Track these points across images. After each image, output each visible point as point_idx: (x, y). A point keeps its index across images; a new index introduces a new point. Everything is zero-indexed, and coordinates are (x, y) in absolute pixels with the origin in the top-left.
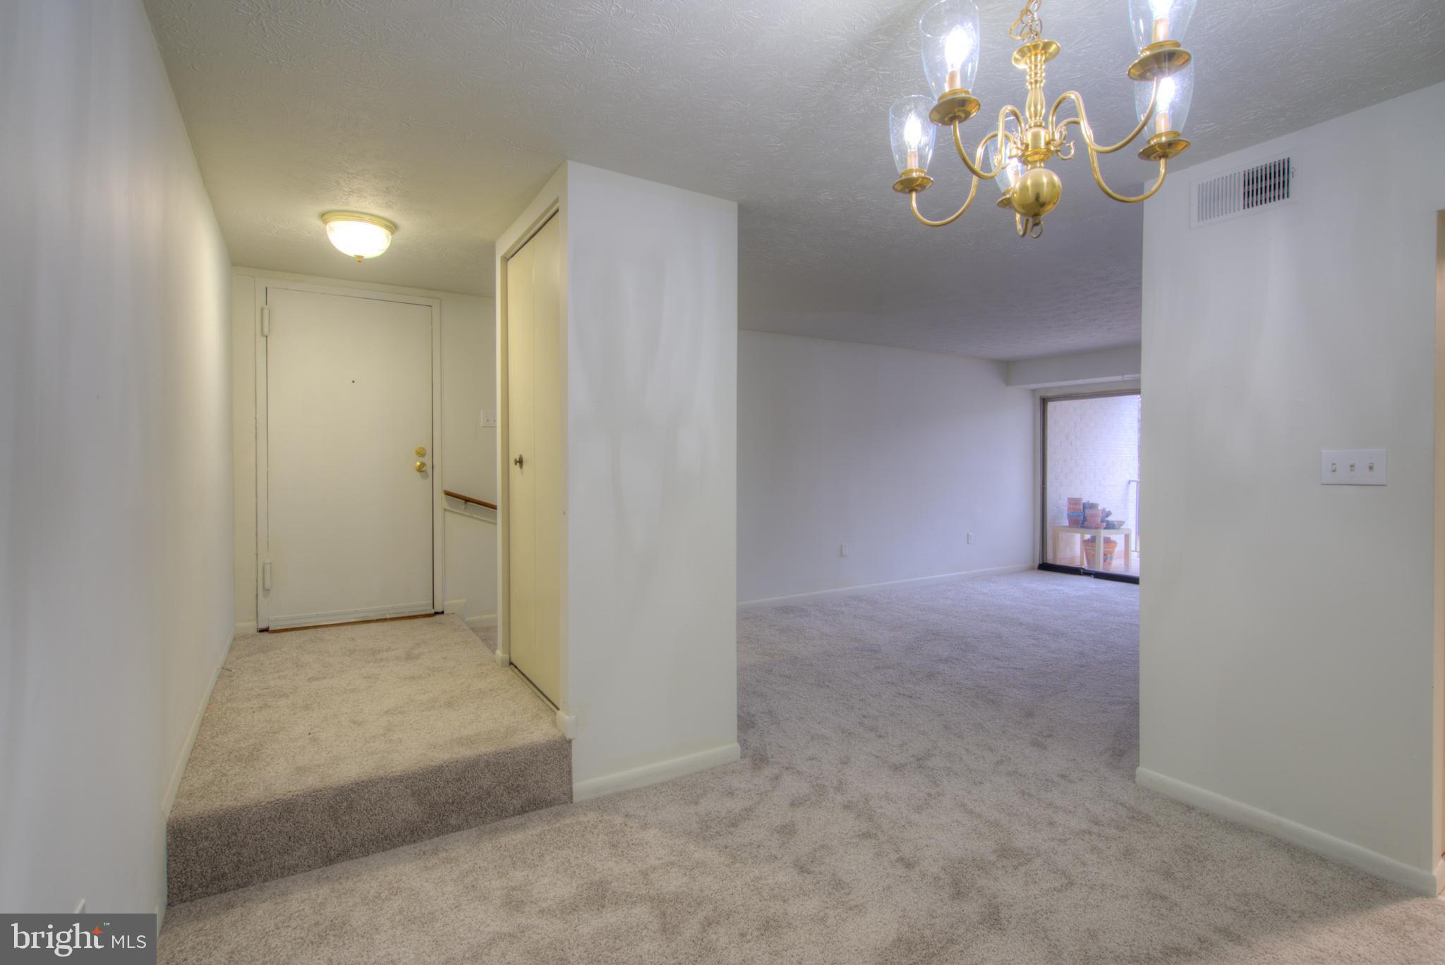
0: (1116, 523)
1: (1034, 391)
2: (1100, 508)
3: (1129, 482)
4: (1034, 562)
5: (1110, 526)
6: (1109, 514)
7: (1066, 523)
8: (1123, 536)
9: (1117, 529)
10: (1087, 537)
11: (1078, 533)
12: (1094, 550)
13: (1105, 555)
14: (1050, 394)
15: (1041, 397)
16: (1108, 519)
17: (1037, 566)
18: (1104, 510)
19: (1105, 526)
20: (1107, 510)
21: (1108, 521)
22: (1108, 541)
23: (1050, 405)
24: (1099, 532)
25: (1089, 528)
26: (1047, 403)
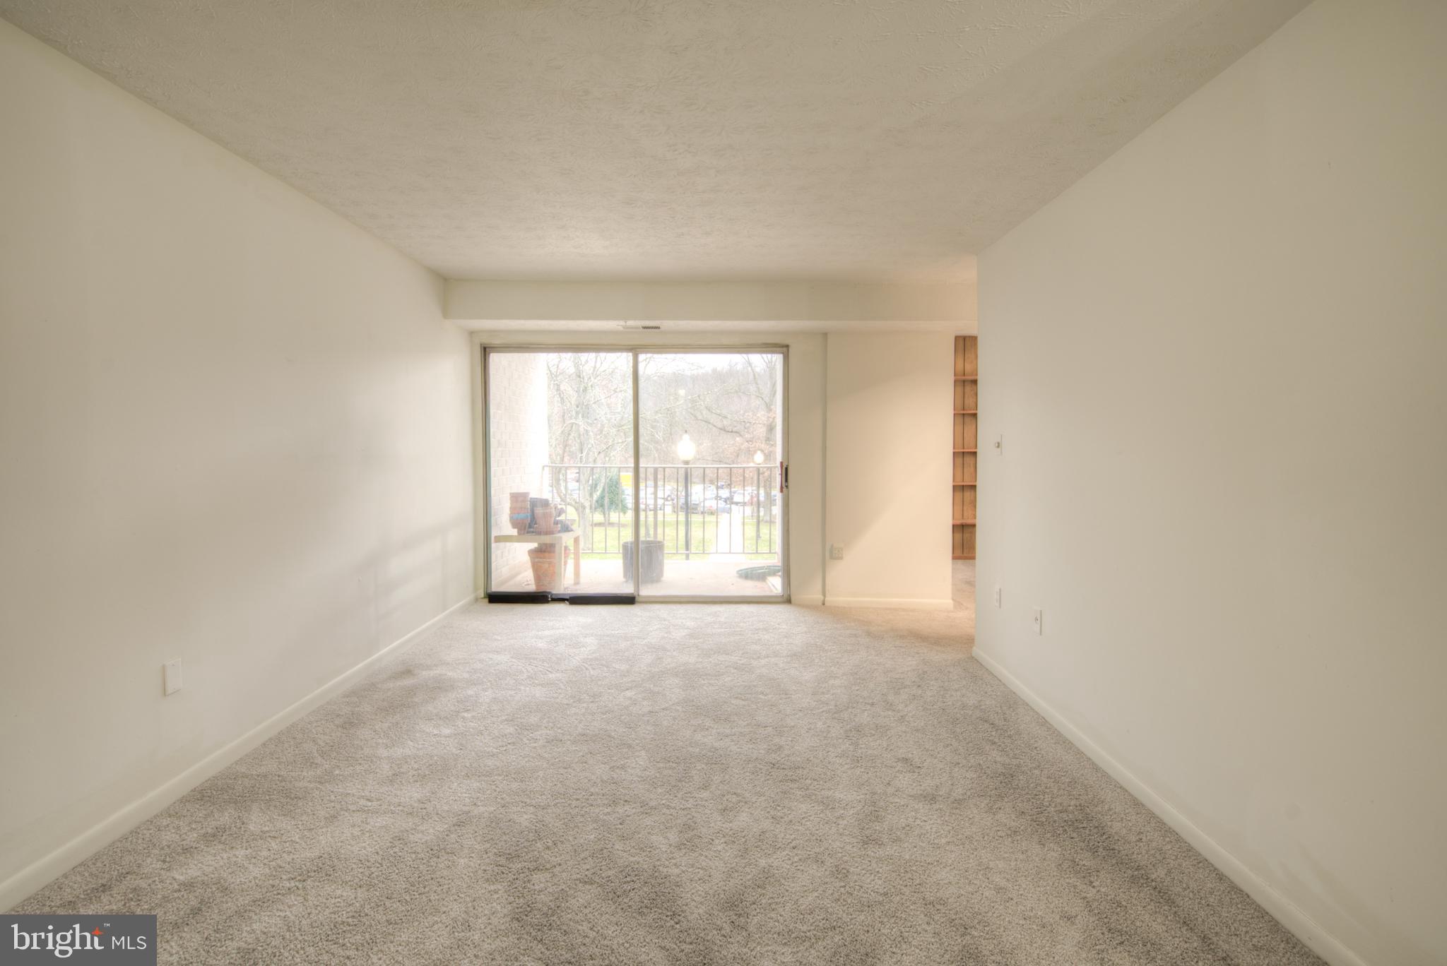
0: (567, 523)
1: (472, 333)
2: (551, 505)
4: (476, 594)
5: (563, 529)
6: (561, 512)
8: (573, 539)
15: (481, 344)
16: (559, 519)
18: (556, 507)
19: (558, 529)
21: (561, 522)
23: (494, 358)
24: (561, 538)
25: (539, 533)
26: (489, 354)
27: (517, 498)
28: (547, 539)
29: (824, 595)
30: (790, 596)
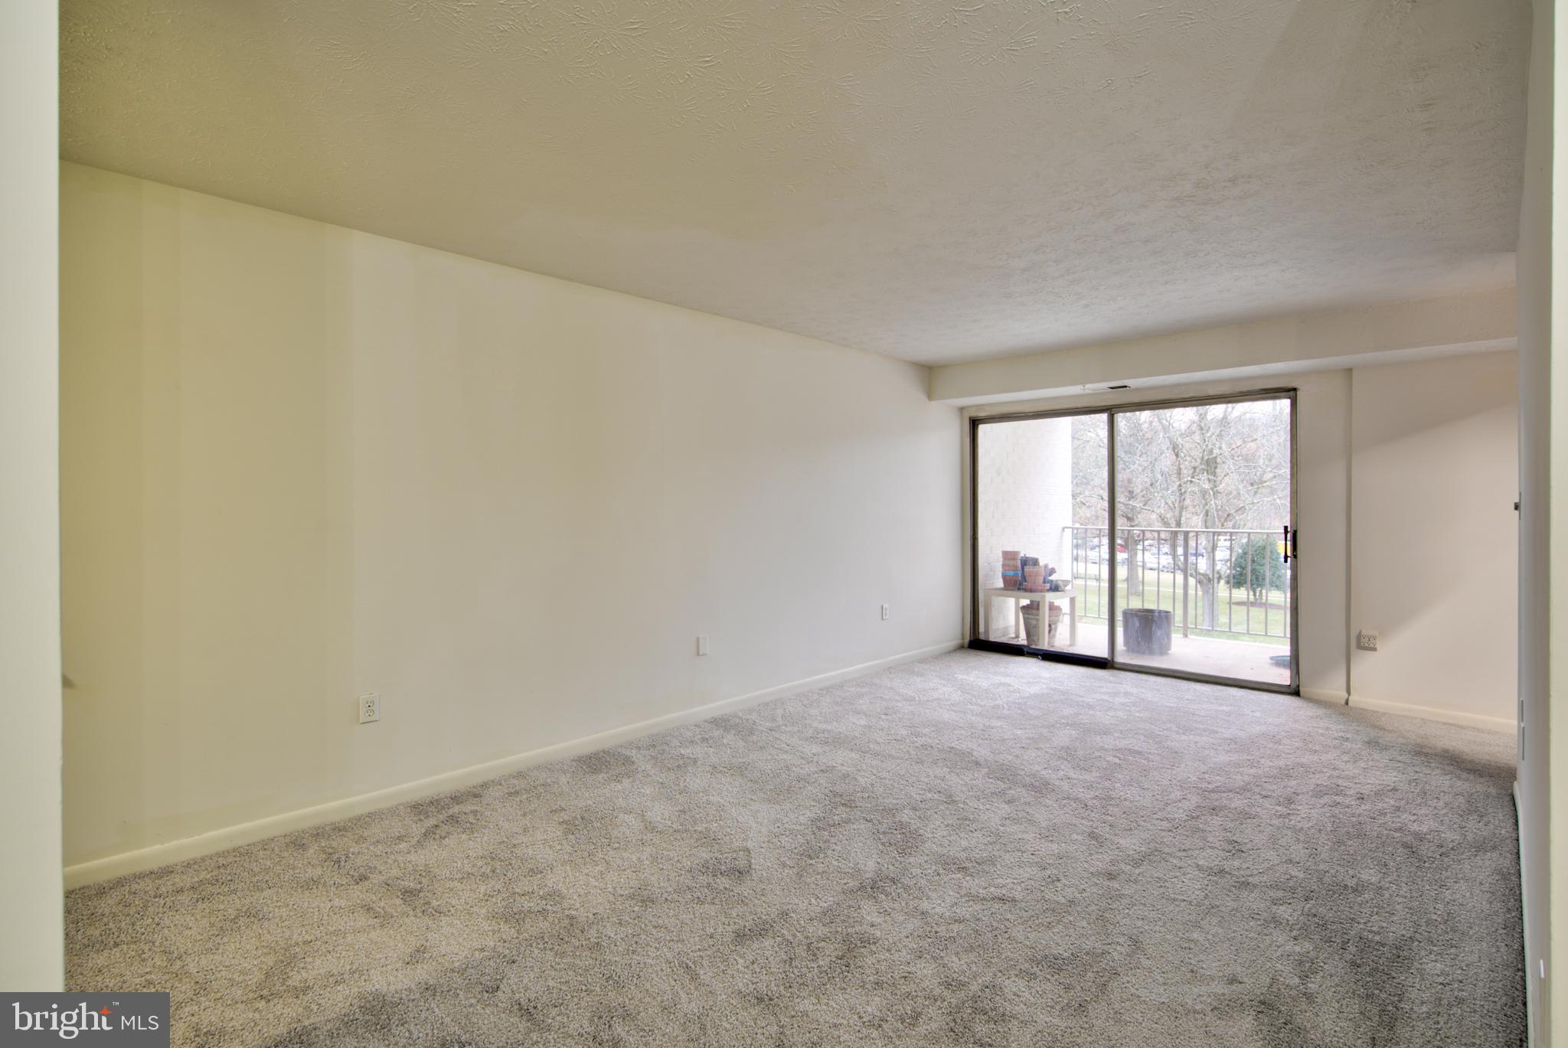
0: (1060, 583)
1: (962, 409)
2: (1042, 563)
3: (1063, 529)
4: (963, 639)
5: (1055, 588)
6: (1052, 571)
7: (1000, 584)
8: (1068, 599)
9: (1063, 591)
10: (1025, 602)
11: (1012, 597)
12: (1037, 620)
13: (1050, 626)
14: (982, 414)
15: (970, 418)
16: (1050, 578)
17: (966, 644)
18: (1046, 566)
19: (1048, 588)
20: (1050, 567)
21: (1052, 581)
22: (1053, 608)
23: (982, 429)
24: (1045, 596)
25: (1031, 591)
26: (978, 425)
27: (1009, 556)
28: (1036, 596)
29: (1349, 692)
30: (1299, 686)
